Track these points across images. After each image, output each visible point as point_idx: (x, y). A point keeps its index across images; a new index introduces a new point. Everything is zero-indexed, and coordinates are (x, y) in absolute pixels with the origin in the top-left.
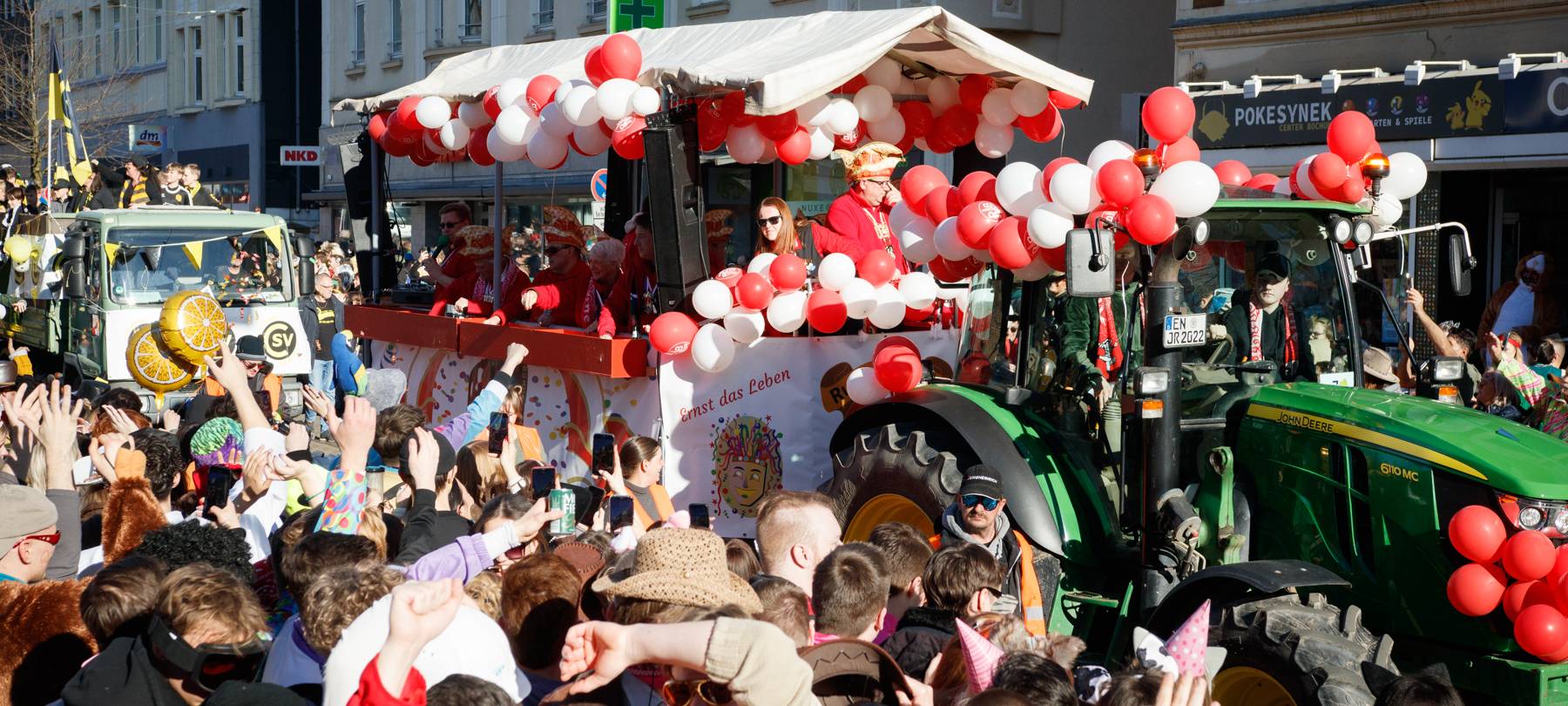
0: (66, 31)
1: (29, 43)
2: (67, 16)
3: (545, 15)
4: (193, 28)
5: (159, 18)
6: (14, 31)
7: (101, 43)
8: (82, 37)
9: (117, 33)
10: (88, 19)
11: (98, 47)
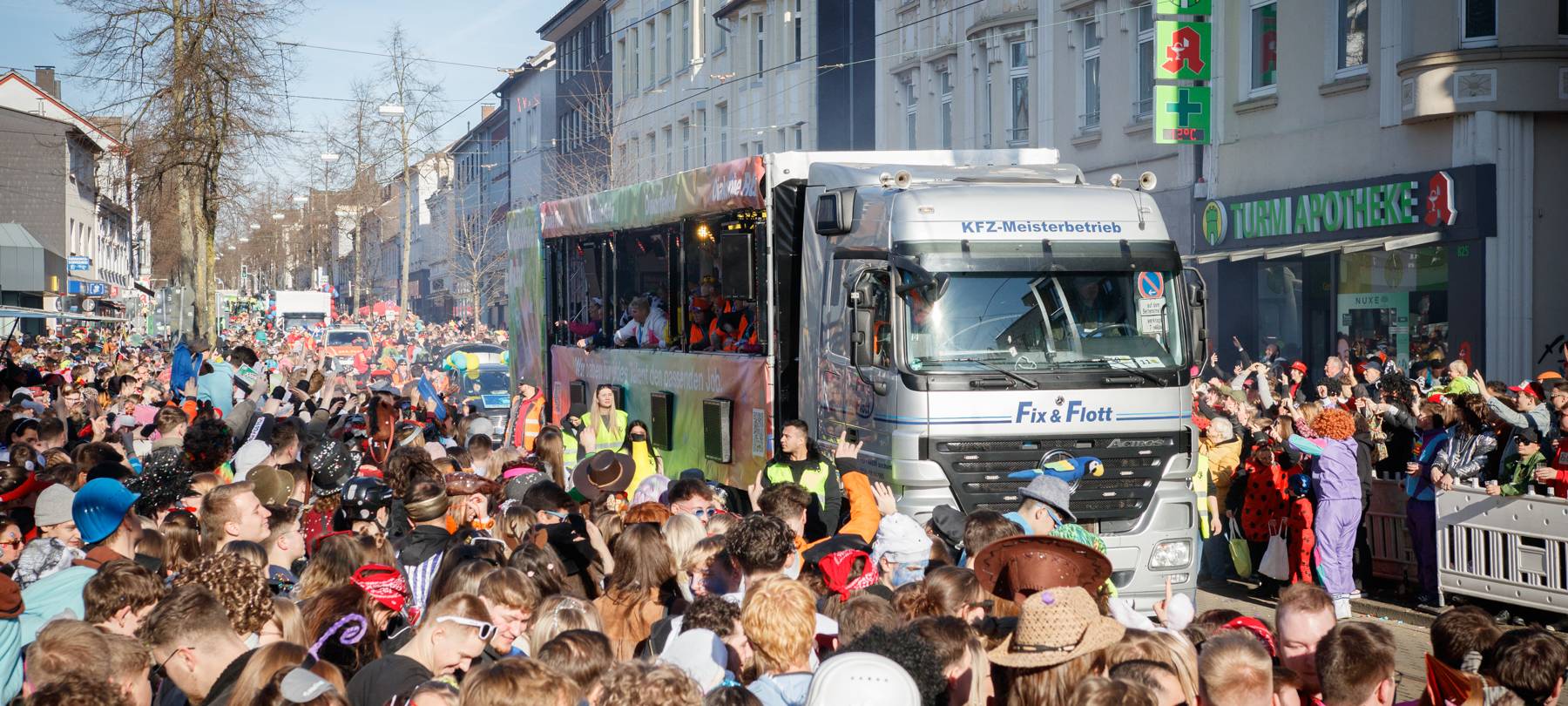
0: (641, 152)
1: (609, 163)
2: (642, 137)
3: (1091, 116)
4: (756, 142)
5: (724, 136)
6: (596, 153)
7: (673, 161)
8: (656, 156)
9: (686, 151)
10: (661, 138)
11: (669, 164)
